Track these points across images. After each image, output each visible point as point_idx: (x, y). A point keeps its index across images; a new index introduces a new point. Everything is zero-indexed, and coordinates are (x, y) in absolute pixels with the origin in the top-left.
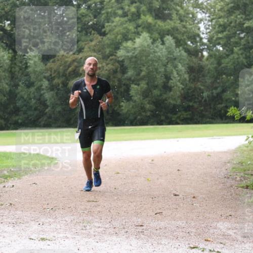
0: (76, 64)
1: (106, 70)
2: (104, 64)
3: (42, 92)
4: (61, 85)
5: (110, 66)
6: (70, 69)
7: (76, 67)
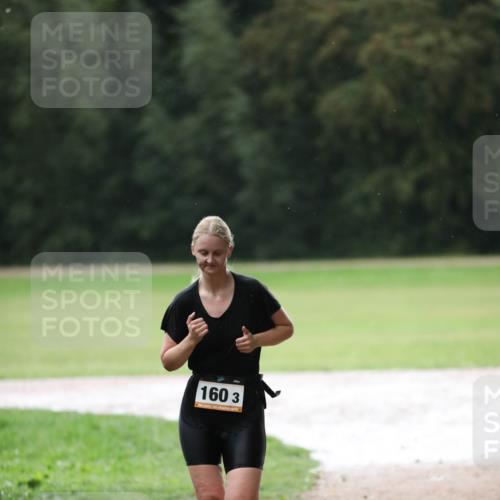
0: (343, 33)
1: (454, 56)
2: (446, 34)
3: (226, 132)
4: (291, 109)
5: (467, 42)
6: (325, 51)
7: (347, 44)
